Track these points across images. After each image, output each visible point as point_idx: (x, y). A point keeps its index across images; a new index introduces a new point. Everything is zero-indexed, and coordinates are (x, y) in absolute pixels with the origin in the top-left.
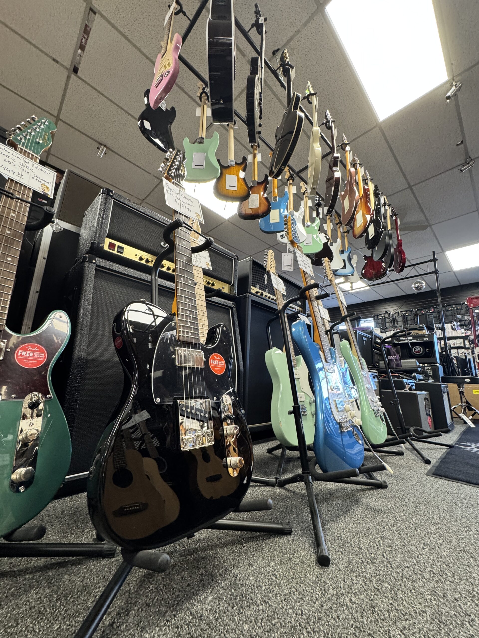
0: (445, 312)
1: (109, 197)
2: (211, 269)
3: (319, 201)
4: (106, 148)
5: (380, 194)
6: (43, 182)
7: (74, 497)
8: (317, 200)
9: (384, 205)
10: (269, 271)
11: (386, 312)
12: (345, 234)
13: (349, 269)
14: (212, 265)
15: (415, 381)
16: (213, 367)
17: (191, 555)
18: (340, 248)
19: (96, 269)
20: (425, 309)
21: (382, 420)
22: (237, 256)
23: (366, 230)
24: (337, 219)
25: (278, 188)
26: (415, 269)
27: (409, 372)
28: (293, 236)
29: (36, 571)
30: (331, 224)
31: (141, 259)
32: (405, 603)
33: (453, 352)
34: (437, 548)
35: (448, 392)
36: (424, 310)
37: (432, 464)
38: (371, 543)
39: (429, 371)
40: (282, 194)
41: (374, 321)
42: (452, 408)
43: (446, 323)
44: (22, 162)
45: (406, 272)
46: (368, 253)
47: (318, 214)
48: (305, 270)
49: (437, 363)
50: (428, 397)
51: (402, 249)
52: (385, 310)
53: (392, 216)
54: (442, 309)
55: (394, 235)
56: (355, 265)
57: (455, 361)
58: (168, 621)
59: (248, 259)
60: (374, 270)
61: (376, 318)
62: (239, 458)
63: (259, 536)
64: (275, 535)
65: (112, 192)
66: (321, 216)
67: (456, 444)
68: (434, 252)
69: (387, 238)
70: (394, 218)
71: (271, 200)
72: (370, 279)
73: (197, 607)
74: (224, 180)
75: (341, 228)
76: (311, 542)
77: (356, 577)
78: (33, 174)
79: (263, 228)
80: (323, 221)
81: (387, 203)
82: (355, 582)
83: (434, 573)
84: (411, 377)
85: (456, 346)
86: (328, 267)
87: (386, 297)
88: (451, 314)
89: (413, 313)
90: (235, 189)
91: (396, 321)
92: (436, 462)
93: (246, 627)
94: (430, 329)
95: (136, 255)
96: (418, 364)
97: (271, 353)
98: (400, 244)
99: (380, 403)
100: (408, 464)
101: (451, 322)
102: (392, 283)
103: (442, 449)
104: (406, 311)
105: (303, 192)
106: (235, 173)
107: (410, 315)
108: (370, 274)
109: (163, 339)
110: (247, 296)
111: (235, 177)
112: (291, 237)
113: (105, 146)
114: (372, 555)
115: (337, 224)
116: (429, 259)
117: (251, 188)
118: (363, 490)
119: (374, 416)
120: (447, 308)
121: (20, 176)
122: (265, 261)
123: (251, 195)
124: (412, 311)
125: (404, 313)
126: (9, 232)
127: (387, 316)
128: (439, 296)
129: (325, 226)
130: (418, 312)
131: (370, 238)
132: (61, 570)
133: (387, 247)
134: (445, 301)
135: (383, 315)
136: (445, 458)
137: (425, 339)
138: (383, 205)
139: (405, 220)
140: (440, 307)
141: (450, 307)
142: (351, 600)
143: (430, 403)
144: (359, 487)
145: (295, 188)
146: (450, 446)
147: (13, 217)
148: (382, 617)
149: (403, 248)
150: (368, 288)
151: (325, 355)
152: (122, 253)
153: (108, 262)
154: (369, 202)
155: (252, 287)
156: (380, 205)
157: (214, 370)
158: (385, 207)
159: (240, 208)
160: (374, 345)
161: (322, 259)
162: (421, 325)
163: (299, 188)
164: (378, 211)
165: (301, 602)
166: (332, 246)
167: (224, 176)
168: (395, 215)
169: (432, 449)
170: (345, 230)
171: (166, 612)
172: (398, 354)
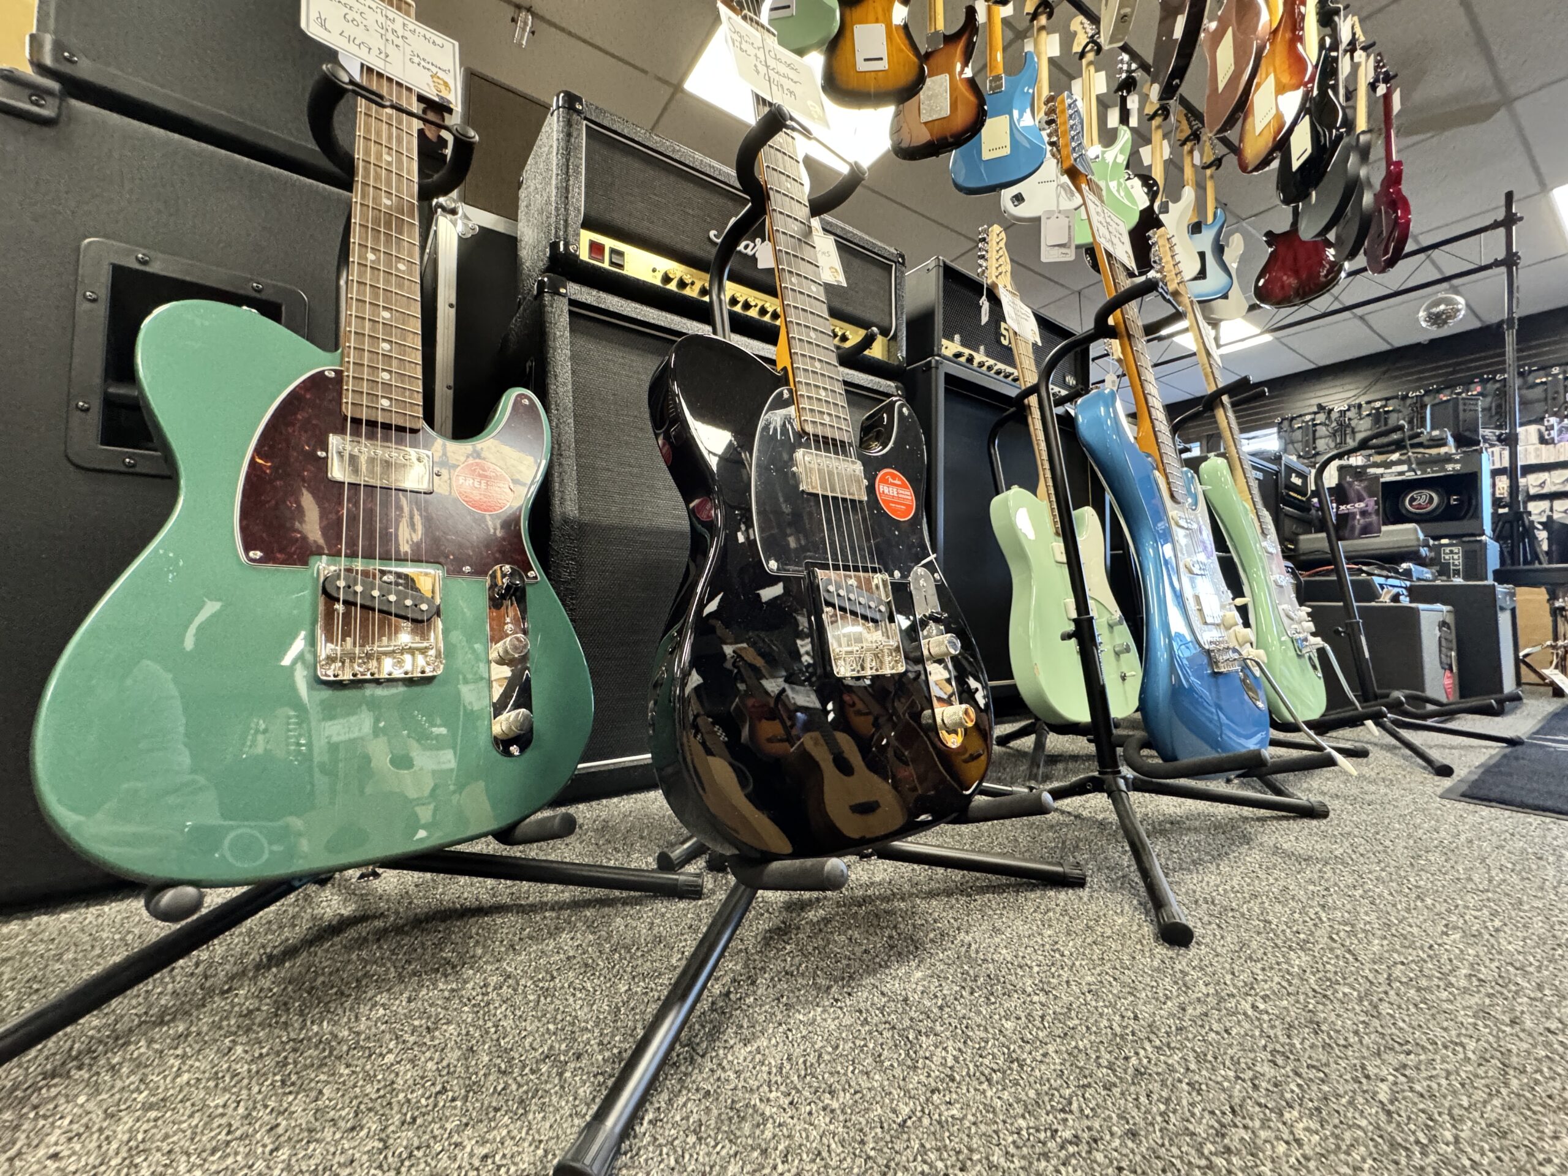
0: (1524, 392)
1: (575, 117)
2: (845, 285)
3: (1129, 71)
4: (534, 15)
5: (1337, 12)
6: (434, 70)
7: (594, 803)
8: (1121, 71)
9: (1352, 48)
10: (995, 285)
11: (1321, 407)
12: (1208, 172)
13: (1215, 279)
14: (845, 272)
15: (1408, 583)
16: (886, 502)
17: (860, 906)
18: (1190, 217)
19: (571, 313)
20: (1451, 386)
21: (1314, 667)
22: (902, 257)
23: (1282, 145)
24: (1185, 125)
25: (1005, 49)
26: (1434, 263)
27: (1389, 560)
28: (1075, 155)
29: (561, 908)
30: (1165, 142)
31: (667, 279)
32: (1401, 1024)
33: (1535, 507)
34: (1487, 936)
35: (1513, 611)
36: (1448, 392)
37: (1455, 777)
38: (1296, 916)
39: (1454, 555)
40: (1019, 63)
41: (1280, 437)
42: (1521, 654)
43: (1522, 425)
44: (382, 20)
45: (1402, 273)
46: (1281, 220)
47: (1124, 118)
48: (1111, 250)
49: (1483, 534)
50: (1450, 619)
51: (1399, 192)
52: (1316, 401)
53: (1373, 86)
54: (1518, 382)
55: (1377, 152)
56: (1235, 265)
57: (1542, 535)
58: (837, 1000)
59: (931, 262)
60: (1296, 273)
61: (1285, 426)
62: (964, 706)
63: (1008, 886)
64: (1045, 886)
65: (579, 100)
66: (1134, 122)
67: (1530, 738)
68: (1509, 196)
69: (1353, 159)
70: (1382, 89)
71: (986, 87)
72: (1281, 301)
73: (893, 986)
74: (848, 43)
75: (1196, 154)
76: (1135, 902)
77: (1263, 969)
78: (408, 49)
79: (960, 181)
80: (1142, 138)
81: (1362, 39)
82: (1260, 978)
83: (1480, 980)
84: (1397, 572)
85: (1545, 490)
86: (1169, 254)
87: (1323, 363)
88: (1542, 396)
89: (1409, 402)
90: (883, 65)
91: (1349, 431)
92: (1470, 773)
93: (1009, 1025)
94: (1467, 440)
95: (654, 270)
96: (1421, 536)
97: (1006, 500)
98: (1394, 177)
99: (1311, 626)
100: (1382, 775)
101: (1540, 420)
102: (1347, 314)
103: (1486, 747)
104: (1387, 399)
105: (1079, 50)
106: (881, 17)
107: (1399, 411)
108: (1283, 287)
109: (766, 428)
110: (933, 364)
111: (881, 28)
112: (1068, 157)
113: (529, 10)
114: (1302, 936)
115: (1183, 143)
116: (1488, 222)
117: (928, 56)
118: (1262, 820)
119: (1292, 653)
120: (1530, 379)
121: (383, 56)
122: (983, 257)
123: (928, 81)
124: (1405, 397)
125: (1378, 404)
126: (389, 203)
127: (1321, 418)
128: (1510, 338)
129: (1145, 153)
130: (1426, 399)
131: (1296, 165)
132: (606, 910)
133: (1353, 187)
134: (1529, 357)
135: (1308, 418)
136: (1497, 765)
137: (1449, 467)
138: (1346, 51)
139: (1418, 96)
140: (1510, 375)
141: (1542, 373)
142: (1254, 1007)
143: (1453, 636)
144: (1247, 811)
145: (1056, 37)
146: (1512, 742)
147: (389, 163)
148: (1342, 1042)
149: (1405, 188)
150: (1268, 338)
151: (1168, 483)
152: (621, 266)
153: (594, 292)
154: (1301, 39)
155: (944, 342)
156: (1337, 50)
157: (889, 508)
158: (1352, 58)
159: (896, 130)
160: (1284, 491)
161: (1150, 233)
162: (1436, 433)
163: (1068, 39)
164: (1328, 69)
165: (1131, 998)
166: (1167, 212)
167: (848, 34)
168: (1387, 79)
169: (1452, 748)
170: (1209, 158)
171: (829, 987)
172: (1371, 496)
